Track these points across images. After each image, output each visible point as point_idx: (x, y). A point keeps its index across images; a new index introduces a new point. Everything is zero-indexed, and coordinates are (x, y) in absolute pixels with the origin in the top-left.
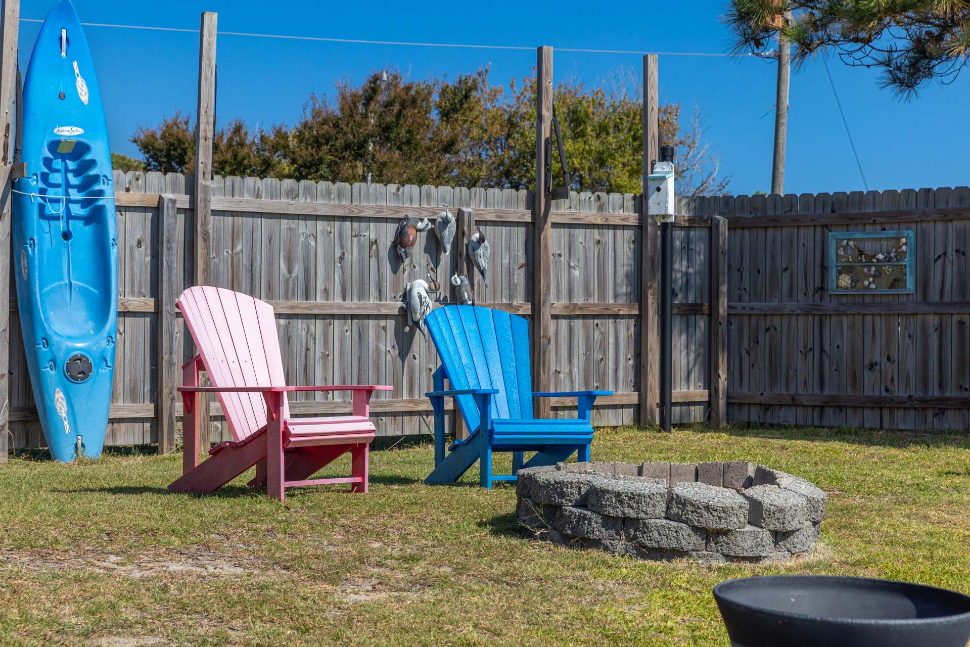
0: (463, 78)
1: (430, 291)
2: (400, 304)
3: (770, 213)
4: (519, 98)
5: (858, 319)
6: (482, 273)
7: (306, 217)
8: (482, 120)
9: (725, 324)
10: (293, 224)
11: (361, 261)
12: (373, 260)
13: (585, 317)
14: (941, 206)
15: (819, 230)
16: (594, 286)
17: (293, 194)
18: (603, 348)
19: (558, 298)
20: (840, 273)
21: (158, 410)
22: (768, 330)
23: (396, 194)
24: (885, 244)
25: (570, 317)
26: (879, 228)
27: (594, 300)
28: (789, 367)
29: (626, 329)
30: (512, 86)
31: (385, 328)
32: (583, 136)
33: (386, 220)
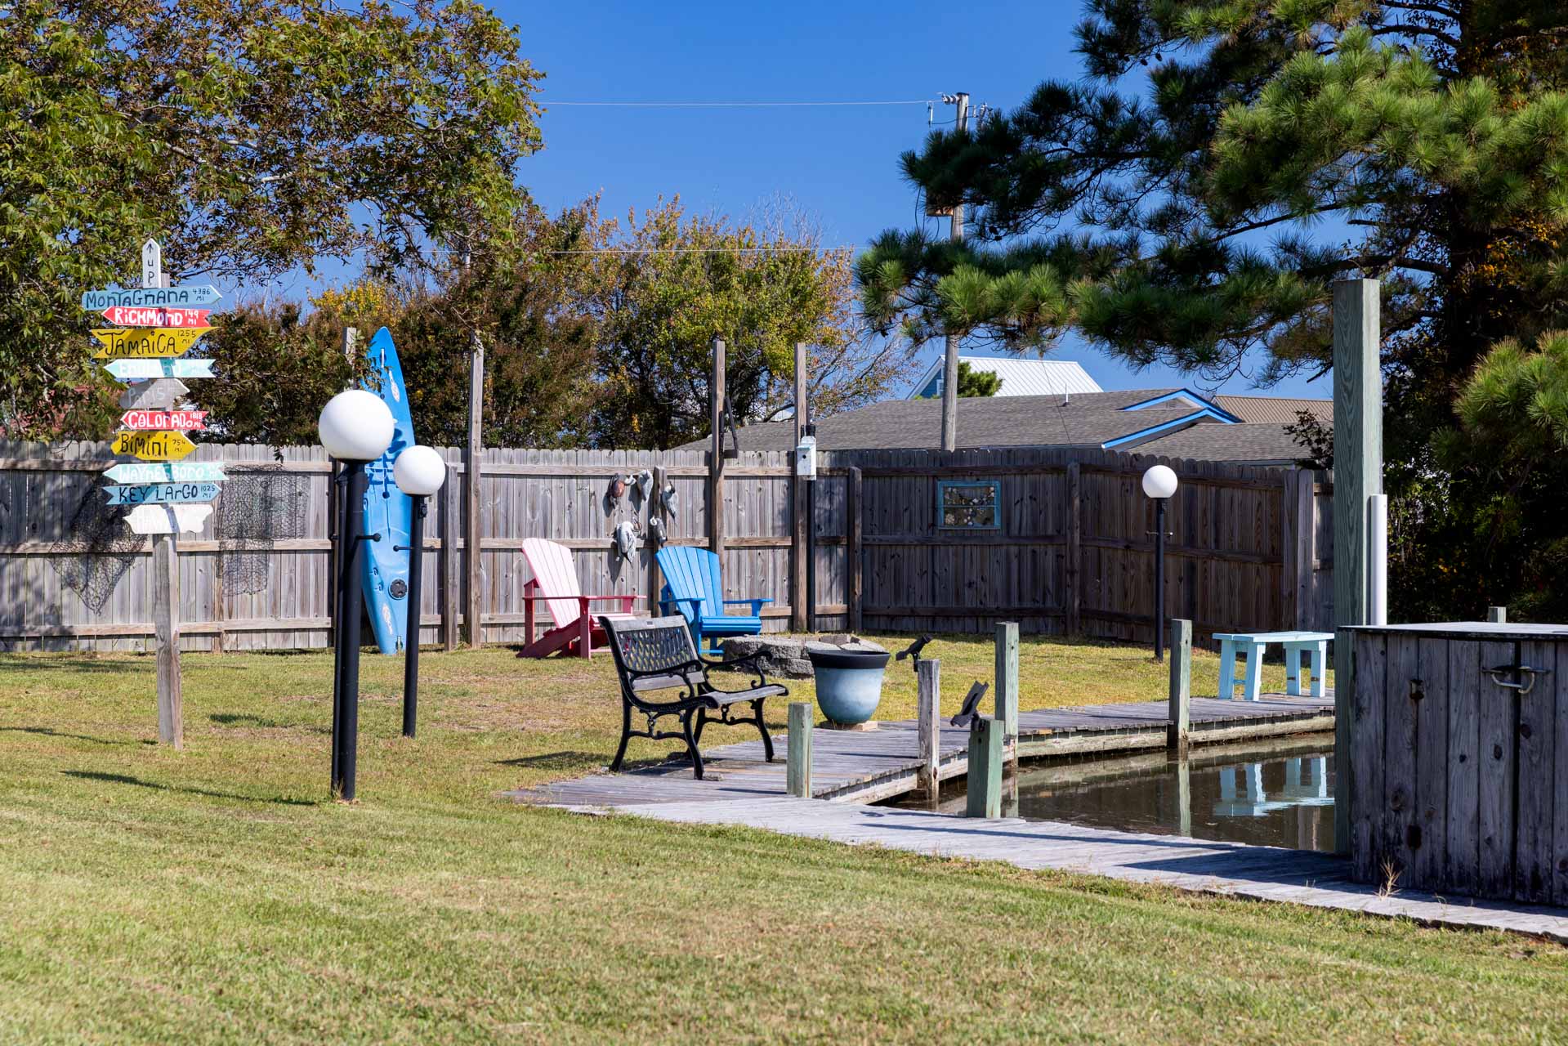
0: (568, 213)
1: (635, 530)
2: (612, 540)
3: (894, 465)
4: (640, 235)
5: (960, 548)
6: (673, 516)
7: (544, 477)
8: (592, 267)
9: (860, 552)
10: (535, 481)
11: (584, 508)
12: (592, 507)
13: (750, 548)
14: (1019, 463)
15: (931, 480)
16: (757, 524)
17: (535, 460)
18: (764, 572)
19: (729, 533)
20: (946, 513)
21: (444, 619)
22: (893, 557)
23: (608, 457)
24: (979, 491)
25: (739, 548)
26: (974, 478)
27: (757, 535)
28: (909, 586)
29: (782, 557)
30: (630, 219)
31: (601, 558)
32: (727, 289)
33: (602, 477)
